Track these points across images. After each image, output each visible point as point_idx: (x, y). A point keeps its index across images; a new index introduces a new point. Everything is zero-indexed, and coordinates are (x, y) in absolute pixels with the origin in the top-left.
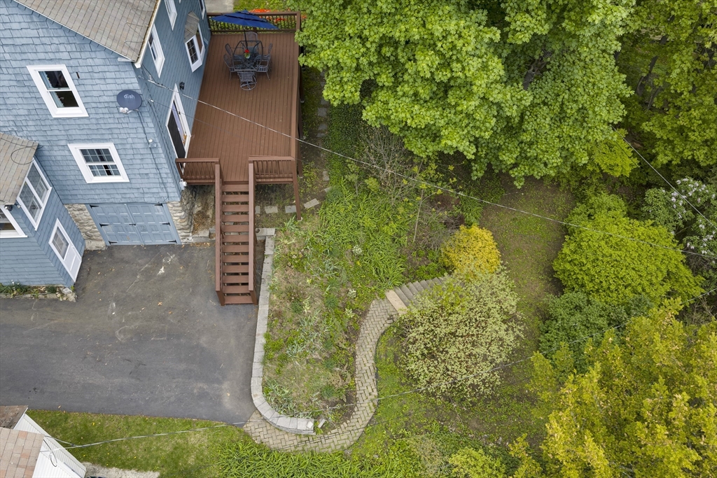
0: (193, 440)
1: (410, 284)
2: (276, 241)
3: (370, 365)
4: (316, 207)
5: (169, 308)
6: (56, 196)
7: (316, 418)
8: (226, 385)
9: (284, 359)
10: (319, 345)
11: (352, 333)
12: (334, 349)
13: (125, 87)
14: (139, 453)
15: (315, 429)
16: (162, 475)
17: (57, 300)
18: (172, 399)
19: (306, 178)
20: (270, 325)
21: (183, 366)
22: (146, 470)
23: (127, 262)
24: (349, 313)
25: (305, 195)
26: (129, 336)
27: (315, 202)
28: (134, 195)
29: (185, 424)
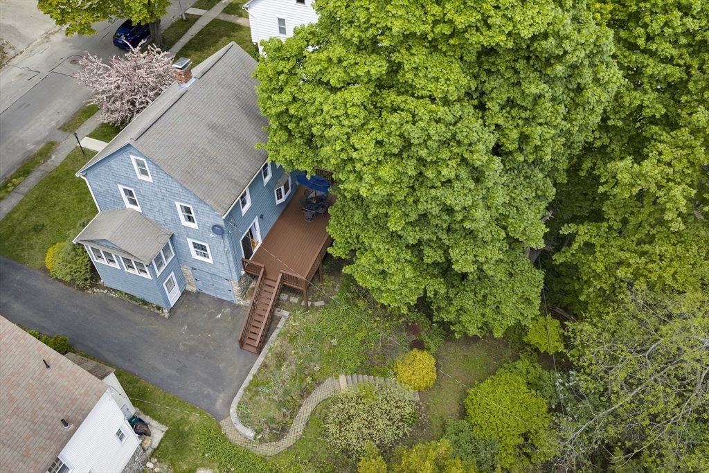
0: (192, 418)
1: (360, 376)
2: (287, 320)
3: (307, 415)
4: (321, 307)
5: (214, 340)
6: (176, 259)
7: (258, 432)
8: (222, 395)
9: (257, 393)
10: (280, 392)
11: (305, 393)
12: (289, 398)
13: (217, 223)
14: (163, 414)
15: (255, 438)
16: (169, 430)
17: (159, 314)
18: (192, 392)
19: (324, 286)
20: (259, 370)
21: (205, 376)
22: (163, 424)
23: (203, 305)
24: (309, 379)
25: (318, 297)
26: (186, 348)
27: (322, 303)
28: (215, 271)
29: (192, 408)
